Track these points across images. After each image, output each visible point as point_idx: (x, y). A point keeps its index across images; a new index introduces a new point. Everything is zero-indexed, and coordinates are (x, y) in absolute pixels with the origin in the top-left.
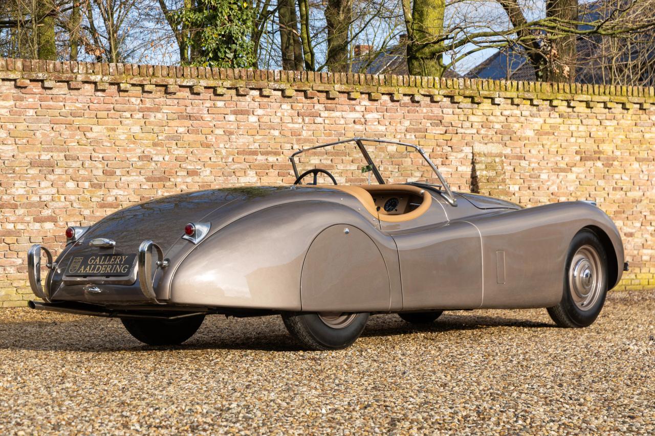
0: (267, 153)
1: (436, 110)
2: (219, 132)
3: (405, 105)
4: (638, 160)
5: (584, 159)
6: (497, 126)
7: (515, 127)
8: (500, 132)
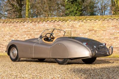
0: (28, 32)
1: (58, 23)
2: (20, 29)
3: (52, 22)
4: (103, 31)
5: (90, 31)
6: (70, 25)
7: (74, 25)
8: (71, 26)
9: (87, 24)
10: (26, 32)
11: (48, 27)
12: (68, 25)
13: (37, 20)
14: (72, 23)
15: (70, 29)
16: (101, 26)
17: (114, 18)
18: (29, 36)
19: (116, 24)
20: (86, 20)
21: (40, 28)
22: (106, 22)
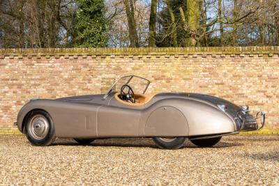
0: (13, 80)
1: (85, 61)
3: (71, 60)
4: (184, 79)
5: (156, 79)
6: (113, 67)
7: (122, 67)
8: (115, 69)
9: (151, 65)
10: (8, 80)
11: (61, 69)
12: (108, 66)
13: (35, 54)
14: (118, 61)
15: (112, 76)
16: (181, 69)
17: (207, 53)
18: (15, 89)
19: (211, 66)
20: (148, 56)
21: (40, 71)
22: (191, 61)
